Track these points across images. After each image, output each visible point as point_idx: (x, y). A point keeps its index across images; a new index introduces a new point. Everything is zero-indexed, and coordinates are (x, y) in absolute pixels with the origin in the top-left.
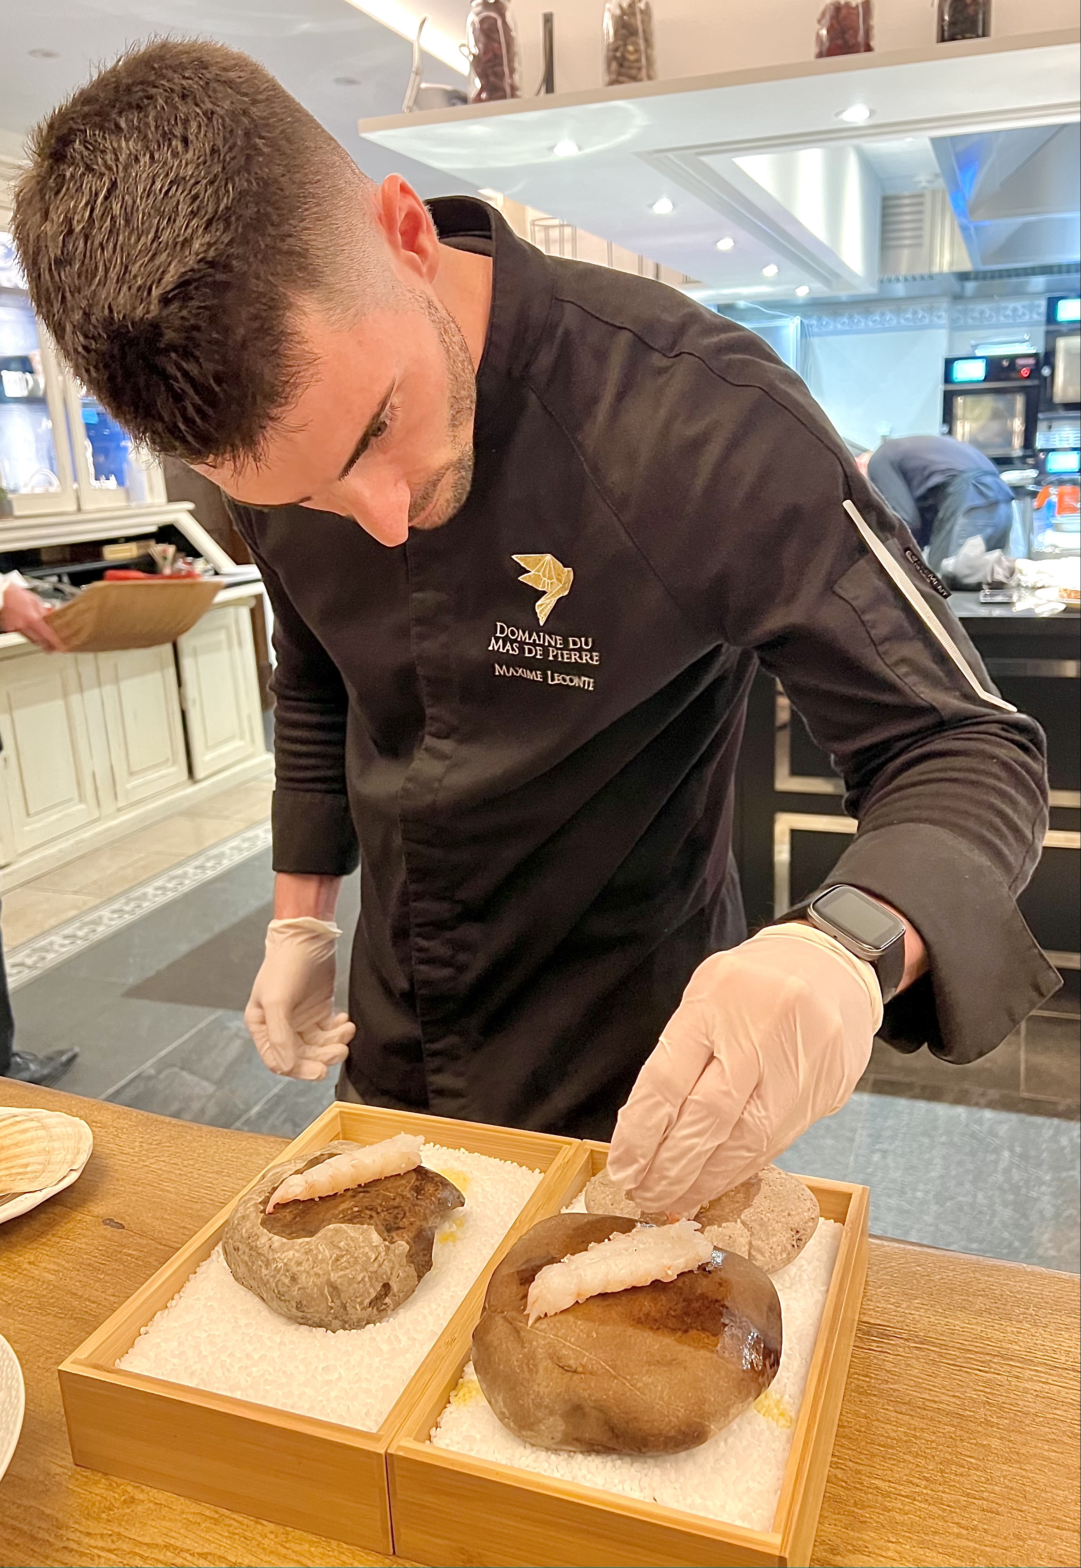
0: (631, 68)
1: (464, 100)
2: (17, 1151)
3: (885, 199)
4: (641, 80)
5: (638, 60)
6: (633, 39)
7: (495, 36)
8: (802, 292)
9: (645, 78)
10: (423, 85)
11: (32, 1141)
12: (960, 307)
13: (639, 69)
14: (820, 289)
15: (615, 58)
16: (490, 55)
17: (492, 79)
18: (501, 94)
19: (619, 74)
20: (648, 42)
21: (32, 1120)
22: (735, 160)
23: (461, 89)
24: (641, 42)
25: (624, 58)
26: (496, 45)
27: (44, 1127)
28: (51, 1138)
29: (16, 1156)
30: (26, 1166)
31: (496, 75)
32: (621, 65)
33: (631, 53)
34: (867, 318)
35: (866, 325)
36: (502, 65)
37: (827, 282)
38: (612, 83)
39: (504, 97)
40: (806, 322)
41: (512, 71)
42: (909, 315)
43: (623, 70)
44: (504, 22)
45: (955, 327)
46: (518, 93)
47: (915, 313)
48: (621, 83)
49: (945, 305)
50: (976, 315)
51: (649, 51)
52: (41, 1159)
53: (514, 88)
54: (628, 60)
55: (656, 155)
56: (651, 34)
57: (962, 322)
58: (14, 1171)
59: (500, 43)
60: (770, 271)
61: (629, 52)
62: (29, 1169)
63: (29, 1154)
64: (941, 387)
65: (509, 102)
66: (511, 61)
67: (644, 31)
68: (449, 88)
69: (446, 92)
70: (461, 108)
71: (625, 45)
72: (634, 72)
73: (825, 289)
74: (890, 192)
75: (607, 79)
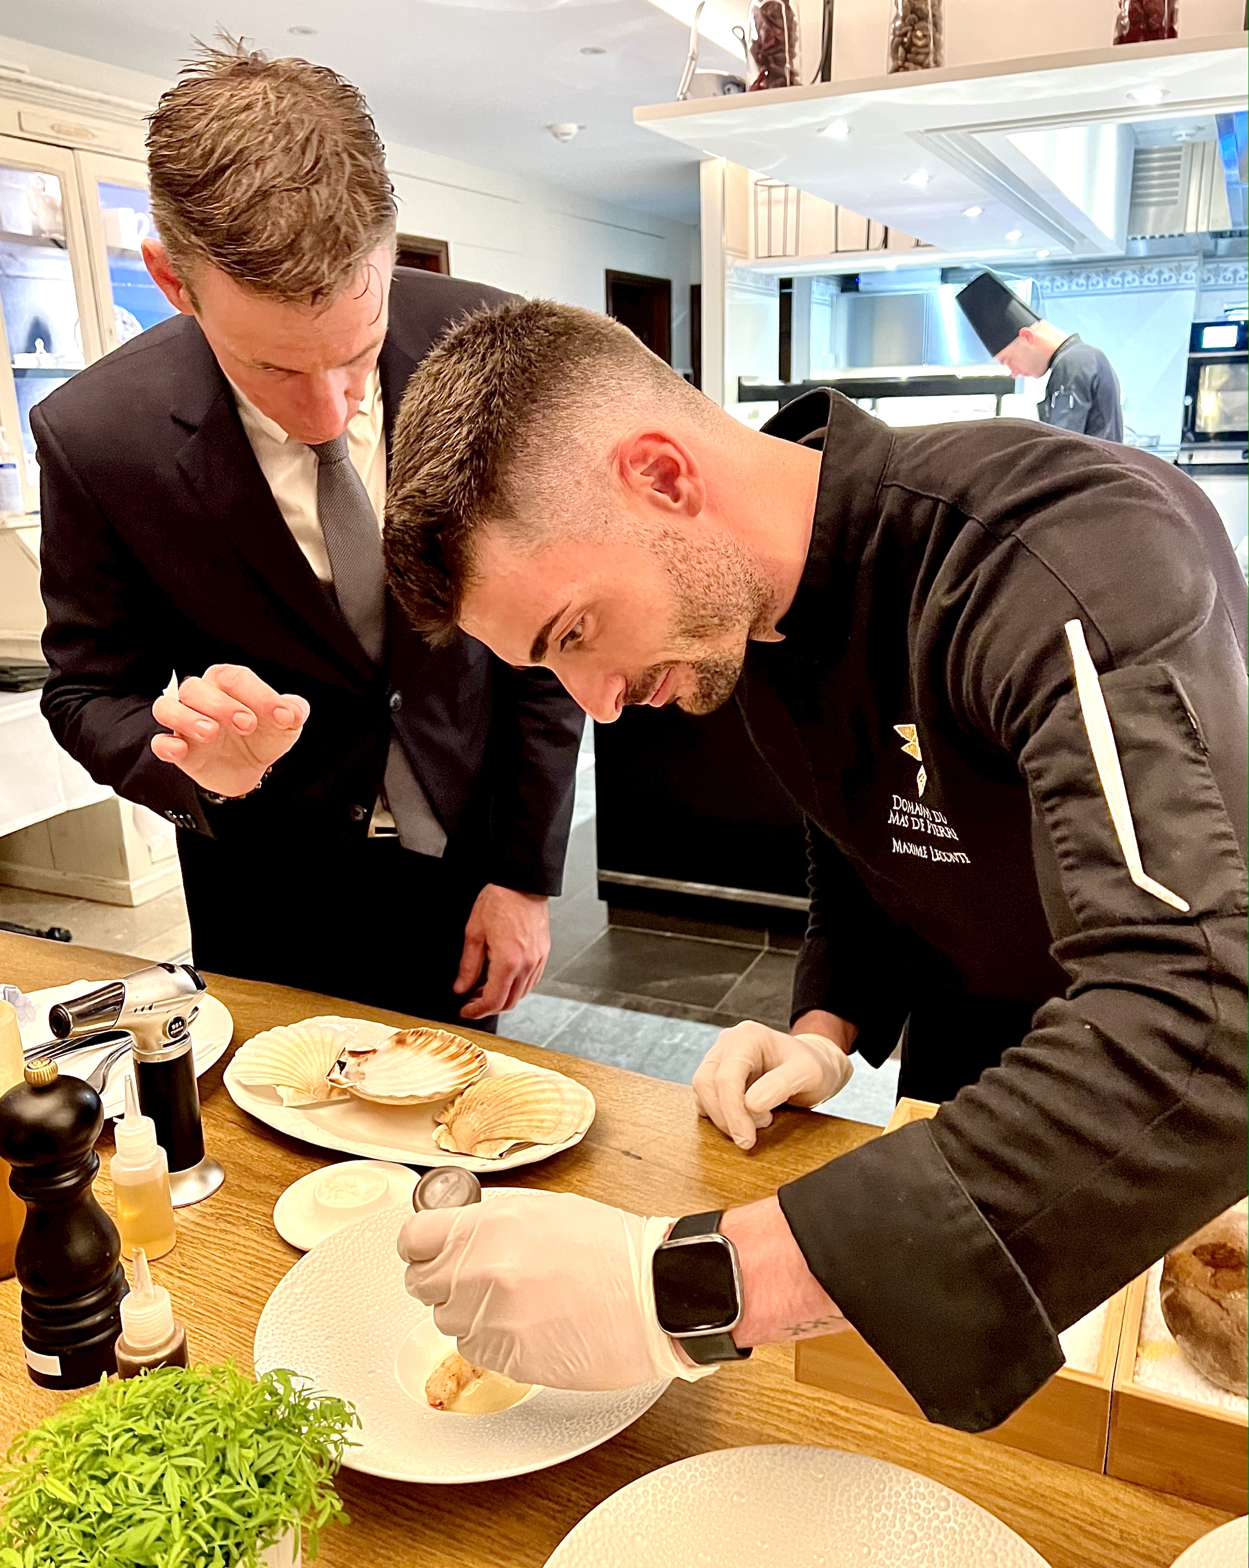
0: (918, 54)
1: (741, 86)
2: (536, 1107)
3: (1137, 152)
4: (928, 67)
5: (926, 46)
6: (922, 24)
7: (778, 22)
8: (1043, 255)
9: (932, 64)
10: (698, 71)
11: (548, 1101)
12: (1211, 266)
13: (927, 54)
14: (1060, 251)
15: (902, 43)
16: (772, 42)
17: (773, 65)
18: (781, 80)
19: (906, 60)
20: (936, 25)
21: (549, 1082)
22: (1008, 136)
23: (738, 74)
24: (930, 27)
25: (912, 44)
26: (779, 31)
27: (558, 1090)
28: (563, 1101)
29: (537, 1112)
30: (542, 1121)
31: (776, 61)
32: (907, 51)
33: (919, 39)
34: (1105, 279)
35: (1105, 285)
36: (783, 51)
37: (1070, 243)
38: (896, 70)
39: (784, 85)
40: (1038, 284)
41: (792, 55)
42: (1154, 276)
43: (909, 56)
44: (788, 8)
45: (1204, 288)
46: (798, 78)
47: (1160, 273)
48: (906, 69)
49: (1195, 264)
50: (1229, 274)
51: (938, 36)
52: (553, 1117)
53: (792, 74)
54: (915, 45)
55: (926, 135)
56: (940, 18)
57: (1212, 282)
58: (534, 1124)
59: (783, 30)
60: (1014, 236)
61: (917, 37)
62: (544, 1125)
63: (545, 1112)
64: (1186, 355)
65: (788, 89)
66: (791, 46)
67: (934, 16)
68: (726, 73)
69: (720, 77)
70: (735, 96)
71: (914, 30)
72: (921, 58)
73: (1068, 251)
74: (1142, 146)
75: (891, 64)
